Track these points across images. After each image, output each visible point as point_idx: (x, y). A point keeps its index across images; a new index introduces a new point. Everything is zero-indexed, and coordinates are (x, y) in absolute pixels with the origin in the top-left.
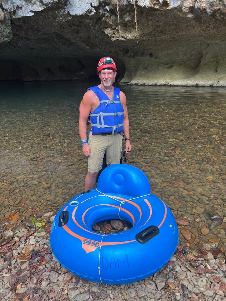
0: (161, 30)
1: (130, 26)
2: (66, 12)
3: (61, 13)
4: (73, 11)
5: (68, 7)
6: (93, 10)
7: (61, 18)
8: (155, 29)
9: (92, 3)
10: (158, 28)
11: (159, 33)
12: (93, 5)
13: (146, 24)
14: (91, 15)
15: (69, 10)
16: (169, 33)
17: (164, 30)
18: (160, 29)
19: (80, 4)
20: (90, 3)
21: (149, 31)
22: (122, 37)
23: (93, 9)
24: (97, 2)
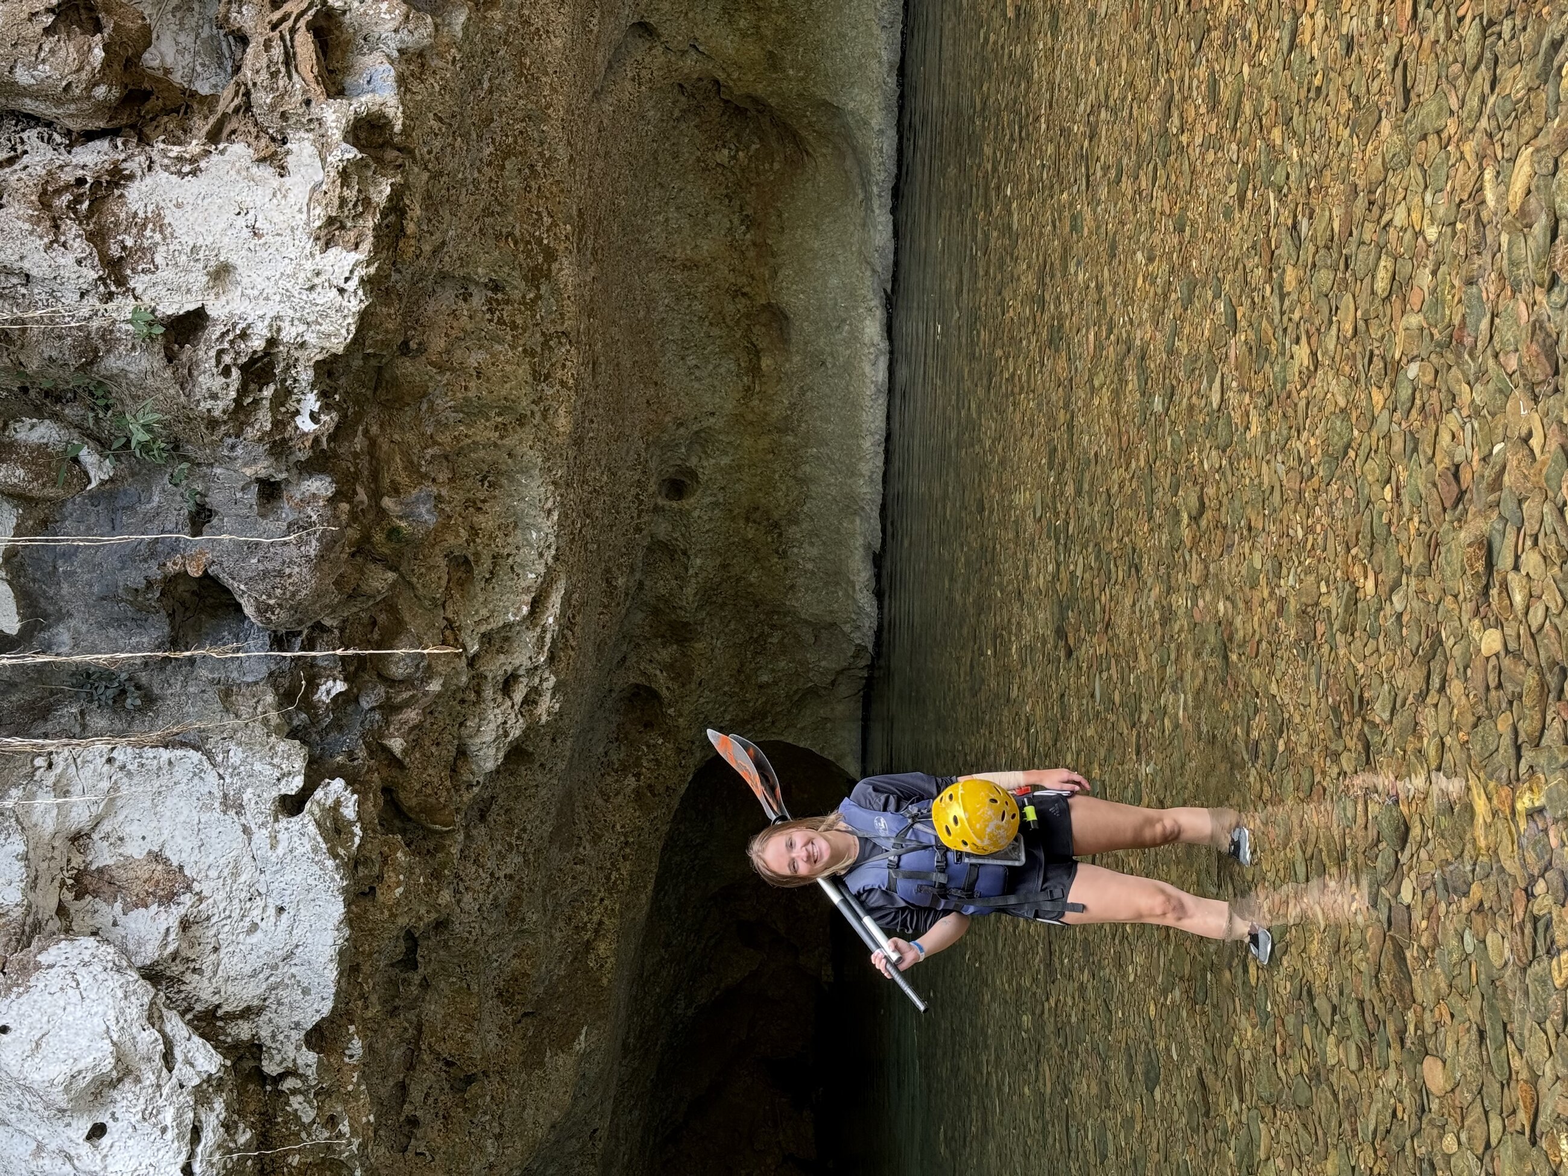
0: (525, 278)
1: (474, 531)
2: (309, 1058)
3: (308, 1115)
4: (306, 992)
5: (273, 1037)
6: (330, 802)
7: (345, 1128)
8: (514, 326)
9: (275, 794)
10: (507, 302)
11: (539, 297)
12: (296, 783)
13: (472, 384)
14: (357, 830)
15: (297, 1024)
16: (547, 221)
17: (529, 254)
18: (518, 288)
19: (271, 911)
20: (276, 820)
21: (523, 371)
22: (537, 604)
23: (319, 794)
24: (283, 746)
